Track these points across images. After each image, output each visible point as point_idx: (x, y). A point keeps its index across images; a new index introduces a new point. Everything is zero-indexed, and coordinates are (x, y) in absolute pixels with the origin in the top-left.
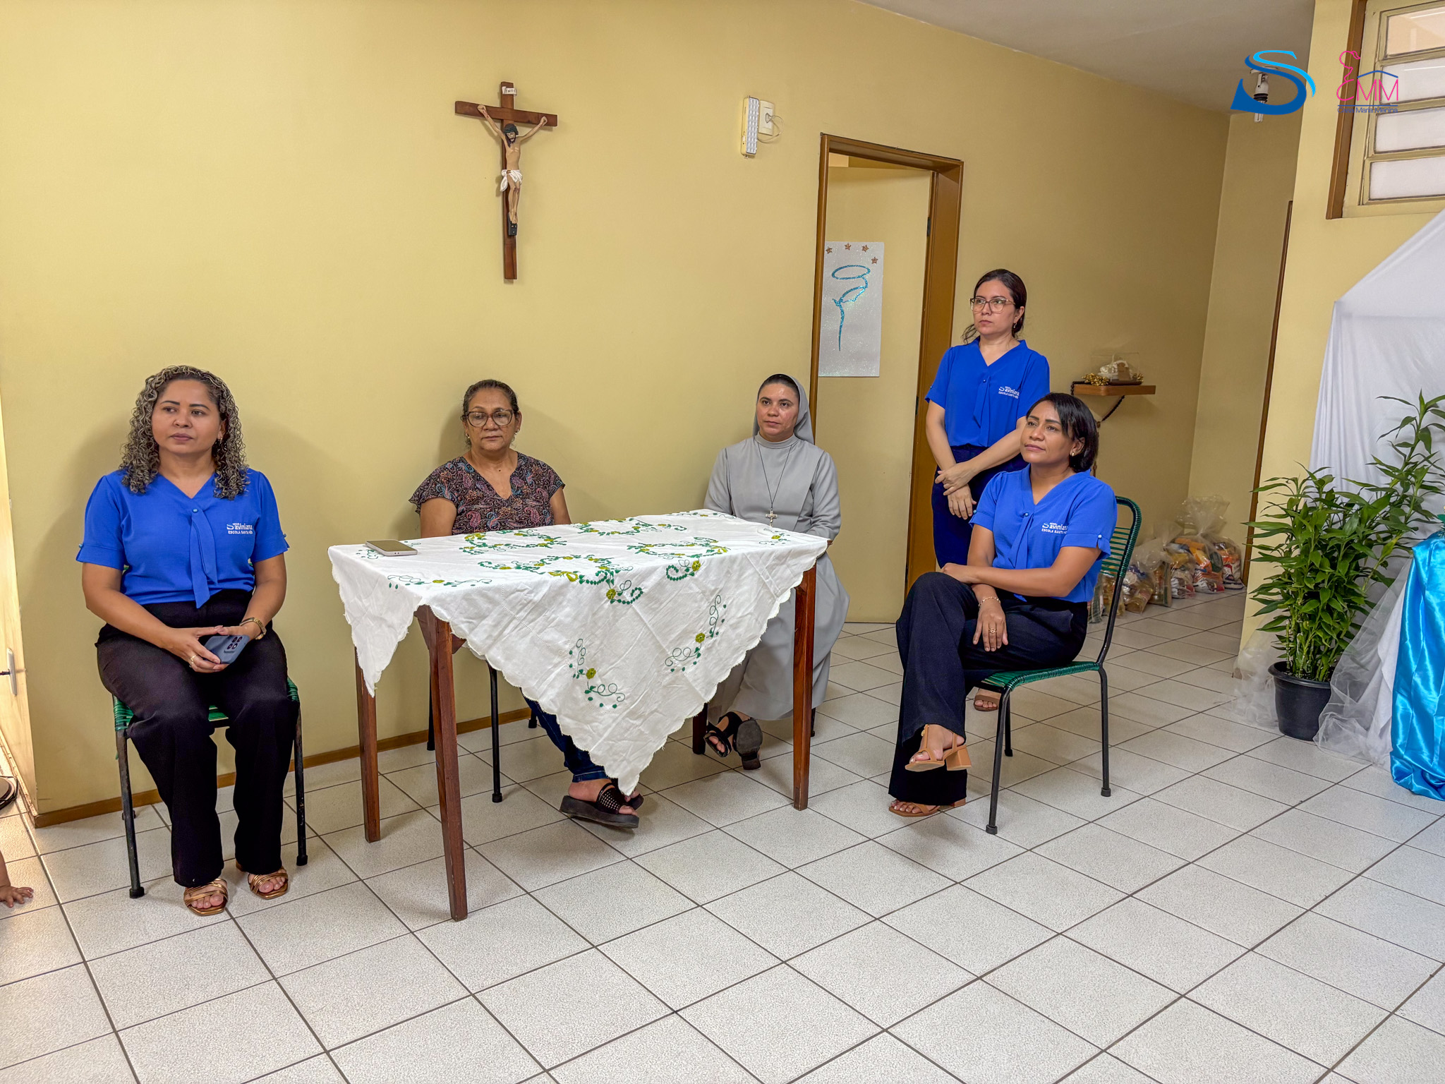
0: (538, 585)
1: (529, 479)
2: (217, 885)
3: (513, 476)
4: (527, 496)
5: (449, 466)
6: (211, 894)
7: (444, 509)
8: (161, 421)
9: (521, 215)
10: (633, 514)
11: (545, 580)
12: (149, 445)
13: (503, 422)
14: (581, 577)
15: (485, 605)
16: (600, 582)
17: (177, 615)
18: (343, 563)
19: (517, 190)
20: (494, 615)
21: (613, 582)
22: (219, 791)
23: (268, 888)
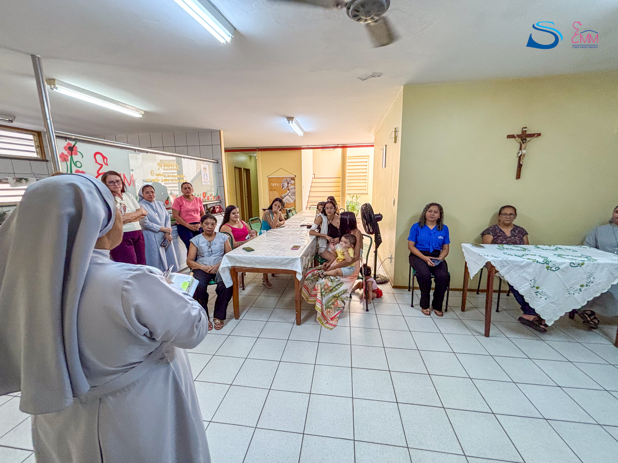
0: (522, 262)
1: (517, 232)
2: (428, 310)
3: (512, 230)
4: (516, 236)
5: (493, 227)
6: (427, 311)
7: (490, 237)
8: (428, 214)
9: (524, 162)
10: (554, 245)
11: (525, 260)
12: (424, 218)
13: (512, 216)
14: (537, 261)
15: (505, 264)
16: (544, 263)
17: (425, 253)
18: (465, 248)
19: (524, 155)
20: (508, 267)
21: (549, 264)
22: (431, 291)
23: (439, 314)
